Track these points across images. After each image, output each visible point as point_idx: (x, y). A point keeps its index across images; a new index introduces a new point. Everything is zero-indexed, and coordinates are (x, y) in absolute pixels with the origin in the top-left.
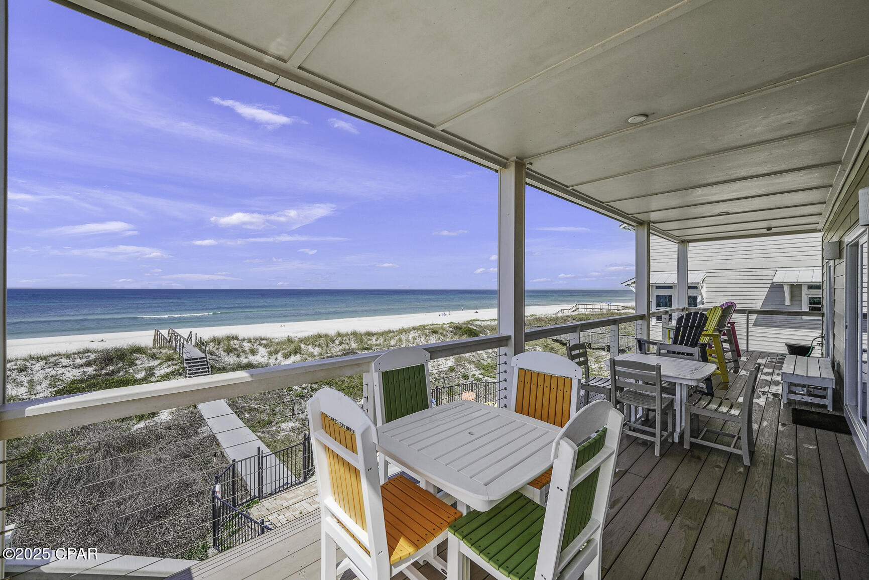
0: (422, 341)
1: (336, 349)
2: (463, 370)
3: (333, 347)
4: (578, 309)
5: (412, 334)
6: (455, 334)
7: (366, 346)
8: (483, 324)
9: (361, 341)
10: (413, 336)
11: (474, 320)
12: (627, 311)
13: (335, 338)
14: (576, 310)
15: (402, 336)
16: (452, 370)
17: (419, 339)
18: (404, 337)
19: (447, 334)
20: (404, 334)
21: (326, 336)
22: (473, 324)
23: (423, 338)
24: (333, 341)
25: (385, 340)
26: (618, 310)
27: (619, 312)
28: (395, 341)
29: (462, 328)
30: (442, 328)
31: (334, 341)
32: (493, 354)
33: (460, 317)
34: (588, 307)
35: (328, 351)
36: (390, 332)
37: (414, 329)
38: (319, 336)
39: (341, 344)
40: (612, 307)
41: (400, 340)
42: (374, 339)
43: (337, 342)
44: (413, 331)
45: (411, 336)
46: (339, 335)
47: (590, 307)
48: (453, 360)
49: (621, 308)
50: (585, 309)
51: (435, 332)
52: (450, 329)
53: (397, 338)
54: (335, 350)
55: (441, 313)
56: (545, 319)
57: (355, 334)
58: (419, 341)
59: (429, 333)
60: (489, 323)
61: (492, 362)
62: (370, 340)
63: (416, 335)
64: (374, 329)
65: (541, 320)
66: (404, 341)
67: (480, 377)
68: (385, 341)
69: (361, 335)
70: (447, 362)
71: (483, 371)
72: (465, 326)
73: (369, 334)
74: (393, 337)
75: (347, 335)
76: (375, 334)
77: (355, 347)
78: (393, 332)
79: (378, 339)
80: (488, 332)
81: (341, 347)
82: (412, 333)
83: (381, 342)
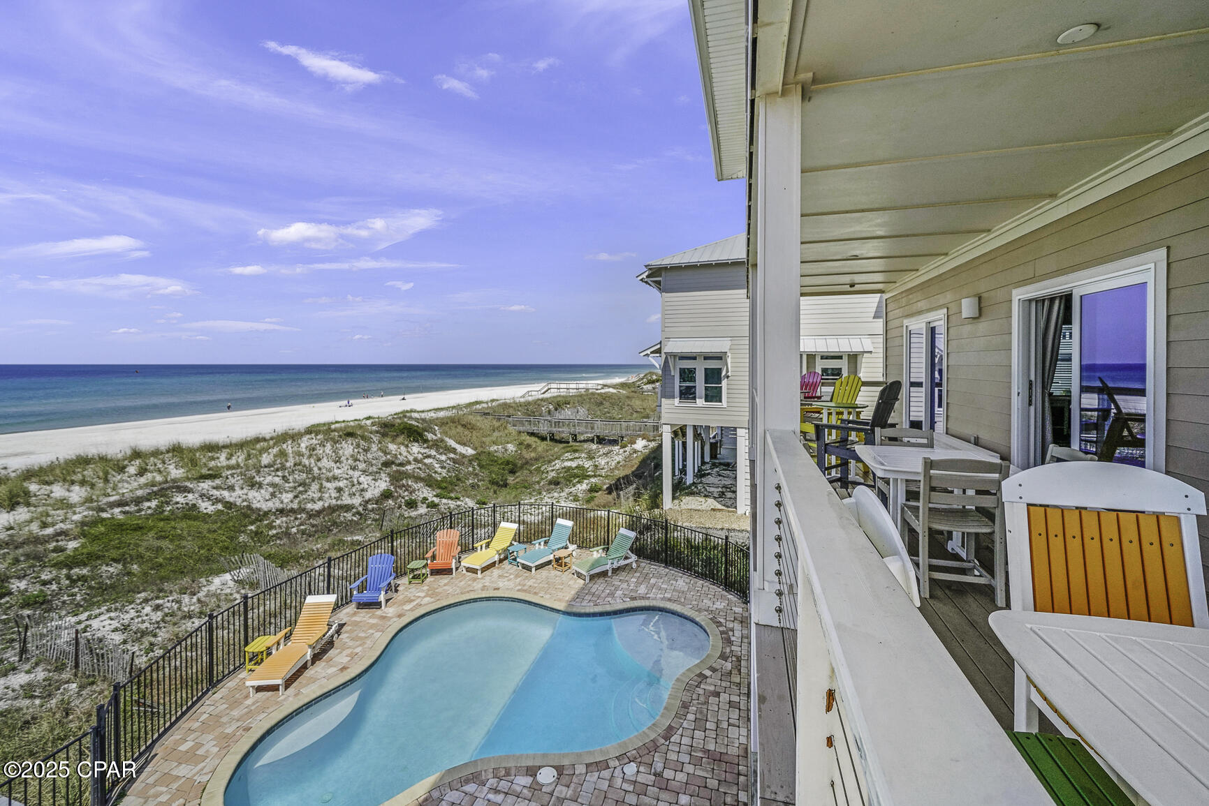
0: (327, 451)
1: (130, 485)
2: (406, 493)
3: (122, 481)
4: (549, 389)
5: (304, 443)
6: (384, 435)
7: (205, 471)
8: (423, 415)
9: (194, 463)
10: (308, 444)
11: (407, 411)
12: (607, 390)
13: (126, 462)
14: (546, 392)
15: (284, 446)
16: (386, 495)
17: (322, 449)
18: (289, 447)
19: (372, 436)
20: (290, 442)
21: (103, 459)
22: (411, 418)
23: (328, 446)
24: (122, 469)
25: (249, 455)
26: (597, 389)
27: (597, 391)
28: (271, 456)
29: (394, 425)
30: (361, 427)
31: (124, 467)
32: (448, 462)
33: (386, 407)
34: (562, 386)
35: (109, 490)
36: (258, 440)
37: (310, 431)
38: (83, 461)
39: (142, 472)
40: (590, 386)
41: (283, 454)
42: (223, 456)
43: (132, 470)
44: (308, 436)
45: (303, 445)
46: (136, 454)
47: (564, 386)
48: (388, 479)
49: (599, 387)
50: (558, 389)
51: (350, 435)
52: (374, 428)
53: (275, 450)
54: (126, 485)
55: (345, 402)
56: (514, 405)
57: (176, 450)
58: (321, 452)
59: (340, 436)
60: (432, 414)
61: (450, 474)
62: (213, 459)
63: (314, 442)
64: (220, 437)
65: (509, 406)
66: (291, 455)
67: (436, 500)
68: (249, 457)
69: (191, 450)
70: (377, 484)
71: (439, 491)
72: (398, 421)
73: (212, 448)
74: (262, 451)
75: (156, 453)
76: (225, 447)
77: (178, 476)
78: (264, 440)
79: (232, 455)
80: (437, 428)
81: (142, 480)
82: (305, 439)
83: (240, 460)
